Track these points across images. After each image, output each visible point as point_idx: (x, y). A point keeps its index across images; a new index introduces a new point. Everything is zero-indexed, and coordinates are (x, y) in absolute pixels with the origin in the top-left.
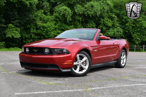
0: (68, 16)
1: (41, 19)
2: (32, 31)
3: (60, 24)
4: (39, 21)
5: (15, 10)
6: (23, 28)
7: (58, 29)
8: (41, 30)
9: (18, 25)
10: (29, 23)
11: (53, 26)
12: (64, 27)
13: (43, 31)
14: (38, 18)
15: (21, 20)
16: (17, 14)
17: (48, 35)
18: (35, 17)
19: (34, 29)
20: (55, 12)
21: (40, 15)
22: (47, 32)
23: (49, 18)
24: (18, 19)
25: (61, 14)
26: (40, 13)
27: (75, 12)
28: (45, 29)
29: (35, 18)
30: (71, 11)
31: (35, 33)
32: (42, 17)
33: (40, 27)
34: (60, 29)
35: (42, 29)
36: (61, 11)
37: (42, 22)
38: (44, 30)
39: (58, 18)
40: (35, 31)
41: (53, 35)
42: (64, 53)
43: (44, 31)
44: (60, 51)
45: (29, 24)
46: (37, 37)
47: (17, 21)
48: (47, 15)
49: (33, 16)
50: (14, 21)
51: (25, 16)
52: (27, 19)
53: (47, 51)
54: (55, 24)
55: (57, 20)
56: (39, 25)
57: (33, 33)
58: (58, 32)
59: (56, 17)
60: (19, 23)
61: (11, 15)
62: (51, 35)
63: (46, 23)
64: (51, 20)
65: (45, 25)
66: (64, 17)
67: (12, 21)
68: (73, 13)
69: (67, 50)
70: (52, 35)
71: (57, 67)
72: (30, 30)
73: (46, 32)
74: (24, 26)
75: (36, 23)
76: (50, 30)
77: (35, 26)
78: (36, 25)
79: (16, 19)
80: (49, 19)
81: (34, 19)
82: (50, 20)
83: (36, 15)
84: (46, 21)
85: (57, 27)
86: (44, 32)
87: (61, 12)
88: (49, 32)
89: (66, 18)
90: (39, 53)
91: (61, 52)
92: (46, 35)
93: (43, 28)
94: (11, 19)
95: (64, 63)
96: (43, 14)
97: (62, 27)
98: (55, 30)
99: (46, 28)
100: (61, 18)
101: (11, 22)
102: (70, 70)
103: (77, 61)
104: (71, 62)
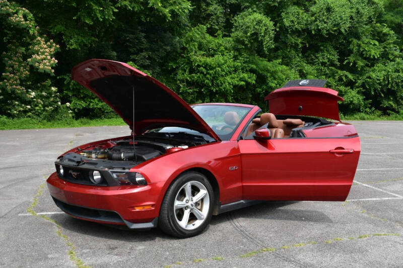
0: (264, 36)
1: (200, 47)
2: (180, 77)
3: (247, 58)
4: (196, 52)
5: (139, 28)
6: (158, 69)
7: (242, 69)
8: (202, 73)
9: (148, 62)
10: (172, 56)
11: (231, 62)
12: (256, 65)
13: (205, 75)
14: (194, 45)
15: (153, 50)
16: (145, 37)
17: (218, 85)
18: (187, 42)
19: (185, 71)
20: (236, 27)
21: (198, 36)
22: (215, 78)
23: (221, 42)
24: (146, 50)
25: (249, 34)
26: (199, 33)
27: (285, 26)
28: (211, 72)
29: (186, 44)
30: (275, 25)
31: (187, 79)
32: (204, 41)
33: (199, 66)
34: (248, 69)
35: (204, 70)
36: (248, 24)
37: (203, 55)
38: (209, 73)
39: (243, 43)
40: (187, 76)
41: (229, 84)
43: (208, 76)
44: (126, 177)
45: (174, 60)
46: (191, 91)
47: (143, 54)
48: (216, 36)
49: (183, 40)
50: (137, 54)
51: (162, 41)
52: (168, 48)
53: (97, 177)
54: (235, 58)
55: (239, 48)
56: (195, 61)
57: (182, 81)
58: (241, 76)
59: (238, 41)
60: (149, 58)
61: (130, 42)
62: (224, 85)
63: (213, 56)
64: (226, 49)
65: (209, 60)
66: (256, 40)
67: (133, 54)
68: (278, 30)
69: (145, 176)
70: (227, 84)
71: (116, 216)
72: (176, 74)
73: (213, 77)
74: (161, 65)
75: (189, 58)
76: (223, 73)
77: (188, 63)
78: (190, 62)
79: (141, 50)
80: (221, 45)
81: (184, 49)
82: (222, 48)
83: (189, 39)
84: (214, 50)
85: (239, 64)
86: (207, 79)
87: (248, 27)
88: (221, 79)
89: (261, 42)
91: (128, 181)
92: (213, 84)
93: (205, 67)
94: (132, 50)
95: (133, 208)
96: (207, 36)
97: (253, 63)
98: (235, 71)
99: (212, 68)
100: (249, 41)
101: (132, 57)
102: (150, 225)
103: (186, 199)
104: (152, 205)
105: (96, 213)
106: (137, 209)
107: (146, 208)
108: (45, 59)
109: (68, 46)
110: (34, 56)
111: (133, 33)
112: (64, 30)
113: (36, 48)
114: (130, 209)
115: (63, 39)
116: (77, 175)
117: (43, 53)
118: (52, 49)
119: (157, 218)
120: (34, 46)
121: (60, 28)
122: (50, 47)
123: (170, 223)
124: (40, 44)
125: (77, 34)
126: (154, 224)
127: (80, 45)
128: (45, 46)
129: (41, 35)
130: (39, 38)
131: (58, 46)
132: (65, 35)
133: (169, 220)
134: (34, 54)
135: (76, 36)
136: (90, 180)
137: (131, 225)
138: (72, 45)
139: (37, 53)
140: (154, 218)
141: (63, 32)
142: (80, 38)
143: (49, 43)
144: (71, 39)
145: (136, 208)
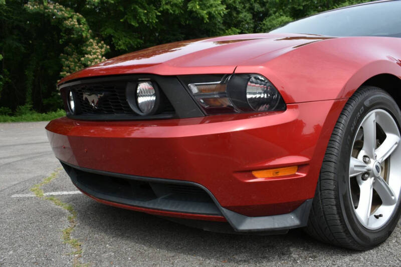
42: (249, 109)
44: (222, 95)
53: (146, 96)
69: (271, 88)
71: (200, 196)
90: (111, 112)
91: (227, 102)
95: (249, 172)
102: (290, 221)
103: (362, 153)
104: (300, 166)
105: (146, 190)
106: (260, 177)
107: (283, 173)
108: (96, 58)
109: (117, 47)
110: (86, 56)
111: (174, 35)
112: (113, 33)
113: (89, 49)
114: (238, 176)
115: (112, 41)
116: (100, 99)
117: (95, 53)
118: (103, 50)
119: (310, 202)
120: (87, 47)
121: (109, 31)
122: (101, 48)
123: (340, 214)
124: (92, 45)
125: (125, 36)
126: (301, 219)
127: (127, 46)
128: (97, 47)
129: (93, 38)
130: (91, 40)
131: (108, 47)
132: (114, 37)
133: (338, 206)
134: (87, 54)
135: (123, 38)
136: (129, 107)
137: (241, 223)
138: (120, 46)
139: (89, 53)
140: (304, 201)
141: (112, 34)
142: (128, 40)
143: (100, 45)
144: (120, 40)
145: (255, 173)
